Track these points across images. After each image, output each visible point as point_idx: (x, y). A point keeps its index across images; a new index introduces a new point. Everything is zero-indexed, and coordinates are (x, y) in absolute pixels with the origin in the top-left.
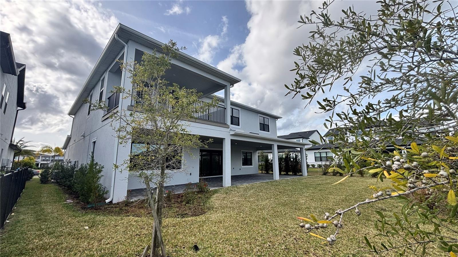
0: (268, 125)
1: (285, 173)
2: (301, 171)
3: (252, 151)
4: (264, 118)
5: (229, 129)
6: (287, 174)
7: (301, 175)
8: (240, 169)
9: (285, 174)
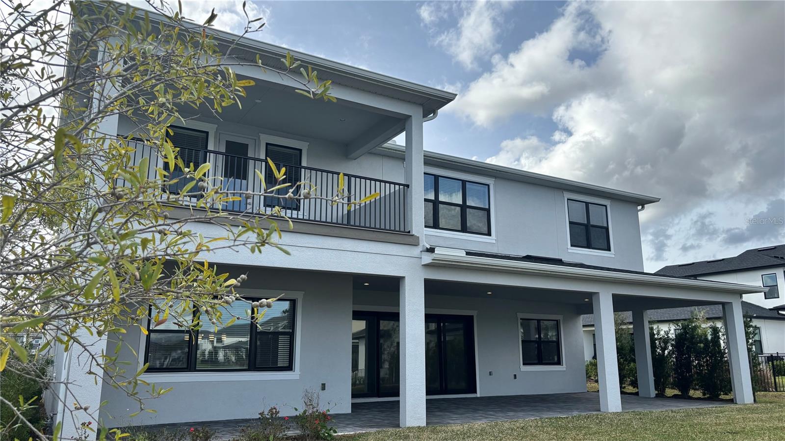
0: (607, 229)
1: (677, 392)
2: (728, 386)
3: (559, 317)
4: (587, 204)
5: (420, 248)
6: (684, 396)
7: (732, 401)
8: (515, 376)
9: (675, 397)
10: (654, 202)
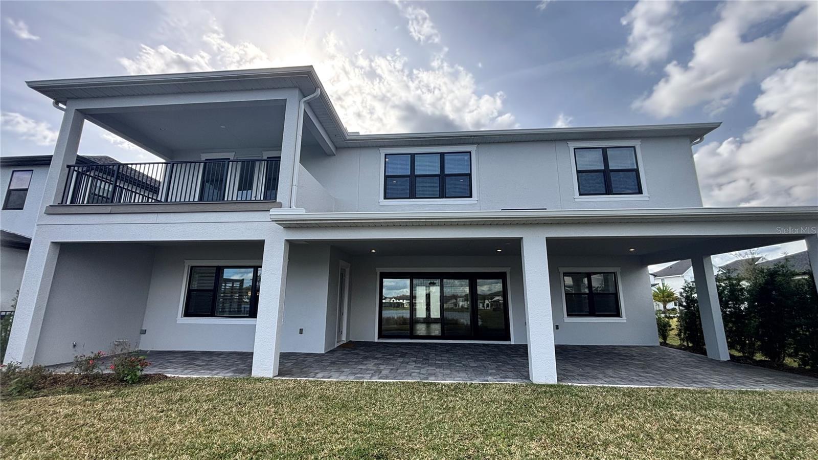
0: (636, 171)
3: (616, 270)
4: (604, 150)
10: (716, 127)
